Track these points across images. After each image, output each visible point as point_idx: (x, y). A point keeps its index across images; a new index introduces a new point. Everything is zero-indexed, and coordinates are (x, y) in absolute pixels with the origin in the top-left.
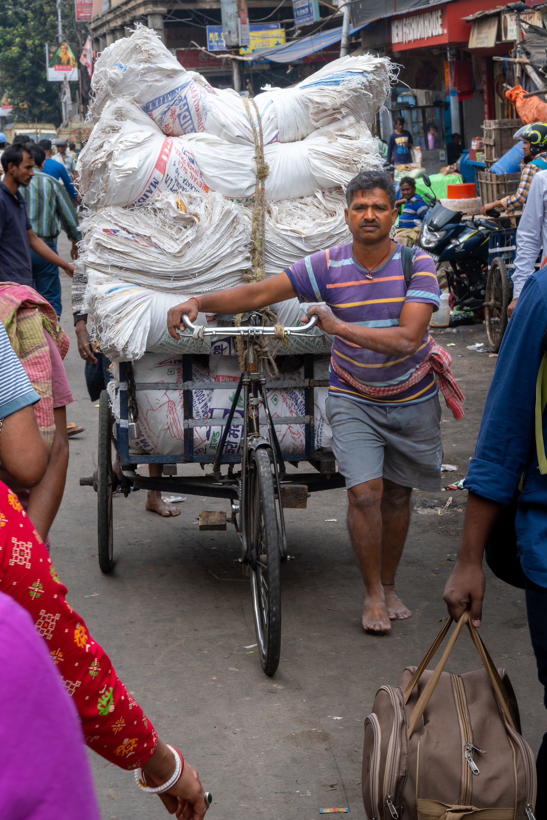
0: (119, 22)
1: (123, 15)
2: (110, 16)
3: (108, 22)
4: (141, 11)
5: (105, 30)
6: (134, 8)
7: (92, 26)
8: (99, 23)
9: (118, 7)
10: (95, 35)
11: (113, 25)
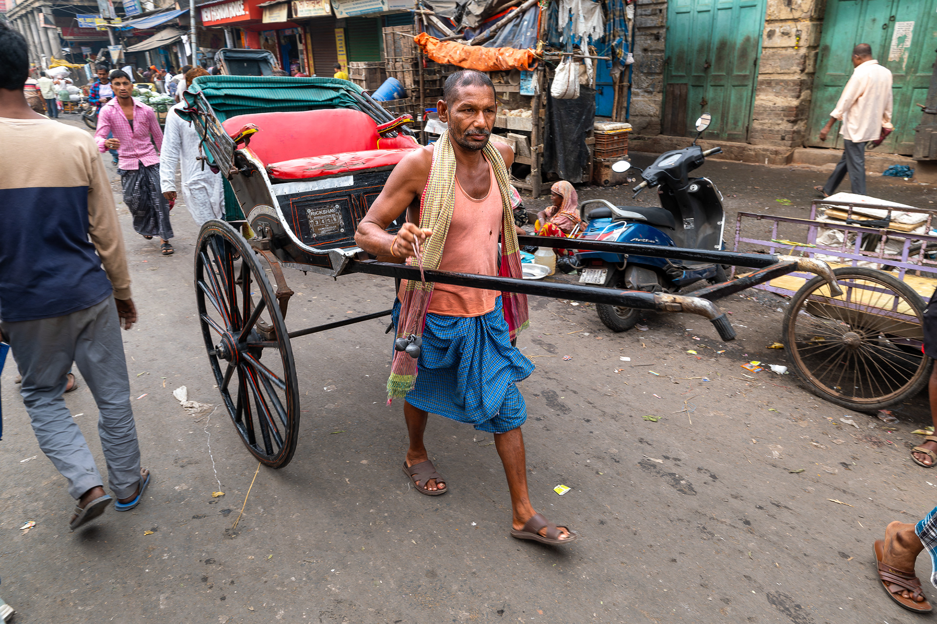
0: (24, 12)
1: (26, 7)
2: (18, 9)
3: (17, 12)
4: (37, 4)
5: (15, 17)
6: (32, 3)
7: (8, 15)
8: (12, 13)
9: (22, 3)
10: (11, 19)
11: (20, 13)
